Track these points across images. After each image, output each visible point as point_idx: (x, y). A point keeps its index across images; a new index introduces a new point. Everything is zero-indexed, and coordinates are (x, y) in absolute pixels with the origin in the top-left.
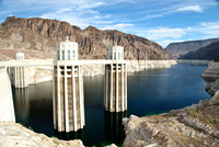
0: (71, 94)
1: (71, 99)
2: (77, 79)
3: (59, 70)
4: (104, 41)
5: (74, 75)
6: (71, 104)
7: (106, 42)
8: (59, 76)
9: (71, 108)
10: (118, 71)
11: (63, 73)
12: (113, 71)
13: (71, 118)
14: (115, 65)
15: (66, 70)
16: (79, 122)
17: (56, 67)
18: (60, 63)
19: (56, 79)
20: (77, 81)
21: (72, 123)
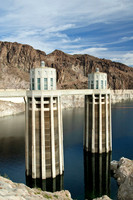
0: (48, 131)
1: (48, 138)
2: (56, 112)
3: (34, 102)
4: (73, 68)
5: (53, 109)
6: (48, 143)
7: (76, 69)
8: (34, 109)
9: (49, 149)
10: (101, 103)
11: (39, 106)
12: (94, 103)
13: (49, 161)
14: (97, 96)
15: (43, 102)
16: (58, 166)
17: (30, 99)
18: (35, 94)
19: (30, 112)
20: (56, 115)
21: (49, 168)
